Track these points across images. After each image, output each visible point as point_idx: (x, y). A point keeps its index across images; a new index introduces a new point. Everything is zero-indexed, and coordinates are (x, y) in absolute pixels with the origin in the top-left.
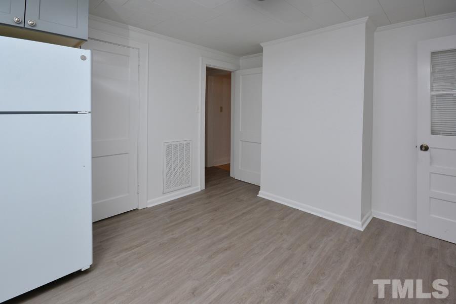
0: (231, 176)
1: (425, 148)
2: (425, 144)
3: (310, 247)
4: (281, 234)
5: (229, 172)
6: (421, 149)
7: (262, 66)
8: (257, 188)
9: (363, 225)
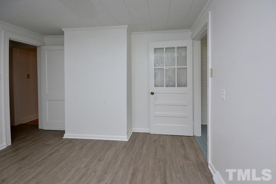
0: (40, 128)
1: (152, 93)
2: (153, 91)
3: (100, 160)
4: (80, 159)
5: (38, 125)
6: (151, 94)
7: (63, 45)
8: (63, 132)
9: (128, 138)
